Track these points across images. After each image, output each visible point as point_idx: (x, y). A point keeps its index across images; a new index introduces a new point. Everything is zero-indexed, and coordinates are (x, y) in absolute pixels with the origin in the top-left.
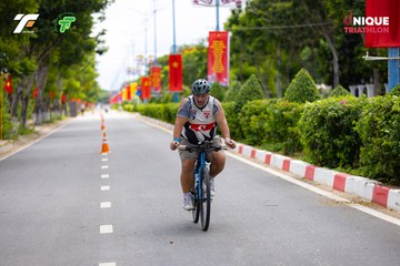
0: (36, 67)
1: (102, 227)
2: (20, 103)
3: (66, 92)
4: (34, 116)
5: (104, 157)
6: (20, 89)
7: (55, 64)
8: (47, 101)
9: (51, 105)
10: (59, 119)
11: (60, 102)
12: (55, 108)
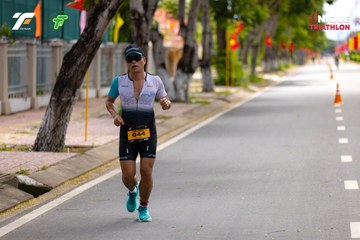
0: (267, 15)
1: (346, 182)
2: (250, 51)
3: (294, 40)
4: (263, 64)
5: (338, 108)
6: (252, 37)
7: (285, 13)
8: (275, 50)
9: (279, 53)
10: (287, 66)
11: (287, 50)
12: (283, 56)
